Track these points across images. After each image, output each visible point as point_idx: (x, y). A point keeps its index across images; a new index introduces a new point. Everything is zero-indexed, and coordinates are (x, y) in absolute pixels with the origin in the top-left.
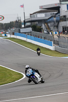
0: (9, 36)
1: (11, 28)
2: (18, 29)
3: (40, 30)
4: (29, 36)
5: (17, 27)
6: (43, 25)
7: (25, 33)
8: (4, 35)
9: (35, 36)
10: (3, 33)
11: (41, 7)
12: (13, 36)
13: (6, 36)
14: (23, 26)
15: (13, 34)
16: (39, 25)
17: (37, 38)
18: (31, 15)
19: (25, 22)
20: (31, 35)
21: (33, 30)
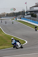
0: (18, 20)
1: (19, 15)
2: (23, 16)
3: (35, 16)
4: (29, 20)
5: (22, 15)
6: (37, 14)
7: (27, 18)
8: (15, 19)
9: (33, 20)
10: (15, 18)
11: (36, 4)
12: (20, 20)
13: (16, 19)
14: (26, 14)
15: (21, 18)
16: (35, 14)
17: (34, 21)
18: (30, 8)
19: (27, 12)
20: (30, 19)
21: (31, 16)
